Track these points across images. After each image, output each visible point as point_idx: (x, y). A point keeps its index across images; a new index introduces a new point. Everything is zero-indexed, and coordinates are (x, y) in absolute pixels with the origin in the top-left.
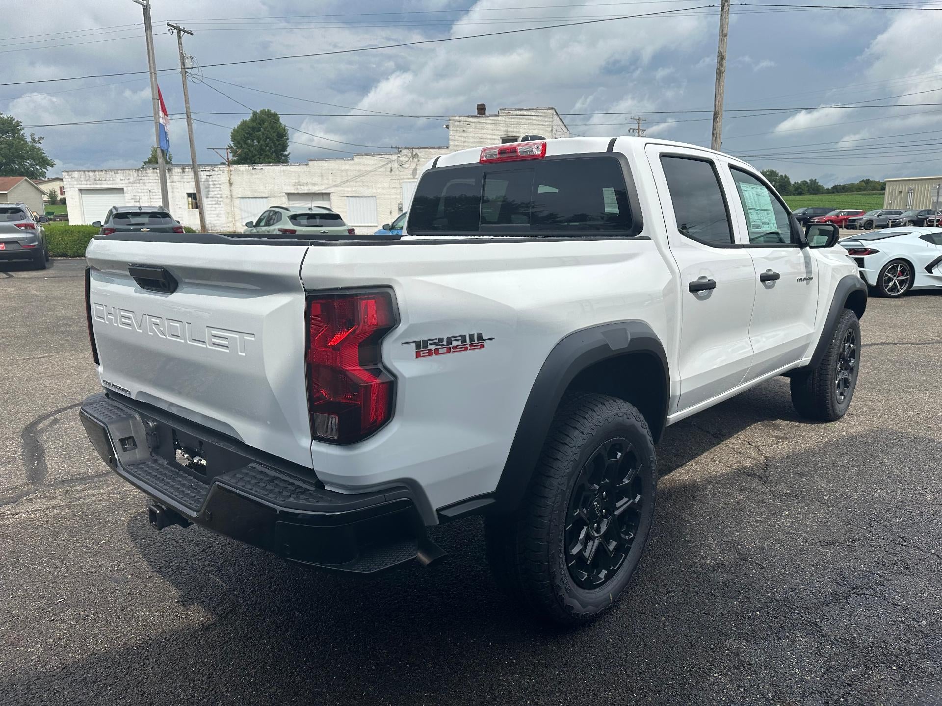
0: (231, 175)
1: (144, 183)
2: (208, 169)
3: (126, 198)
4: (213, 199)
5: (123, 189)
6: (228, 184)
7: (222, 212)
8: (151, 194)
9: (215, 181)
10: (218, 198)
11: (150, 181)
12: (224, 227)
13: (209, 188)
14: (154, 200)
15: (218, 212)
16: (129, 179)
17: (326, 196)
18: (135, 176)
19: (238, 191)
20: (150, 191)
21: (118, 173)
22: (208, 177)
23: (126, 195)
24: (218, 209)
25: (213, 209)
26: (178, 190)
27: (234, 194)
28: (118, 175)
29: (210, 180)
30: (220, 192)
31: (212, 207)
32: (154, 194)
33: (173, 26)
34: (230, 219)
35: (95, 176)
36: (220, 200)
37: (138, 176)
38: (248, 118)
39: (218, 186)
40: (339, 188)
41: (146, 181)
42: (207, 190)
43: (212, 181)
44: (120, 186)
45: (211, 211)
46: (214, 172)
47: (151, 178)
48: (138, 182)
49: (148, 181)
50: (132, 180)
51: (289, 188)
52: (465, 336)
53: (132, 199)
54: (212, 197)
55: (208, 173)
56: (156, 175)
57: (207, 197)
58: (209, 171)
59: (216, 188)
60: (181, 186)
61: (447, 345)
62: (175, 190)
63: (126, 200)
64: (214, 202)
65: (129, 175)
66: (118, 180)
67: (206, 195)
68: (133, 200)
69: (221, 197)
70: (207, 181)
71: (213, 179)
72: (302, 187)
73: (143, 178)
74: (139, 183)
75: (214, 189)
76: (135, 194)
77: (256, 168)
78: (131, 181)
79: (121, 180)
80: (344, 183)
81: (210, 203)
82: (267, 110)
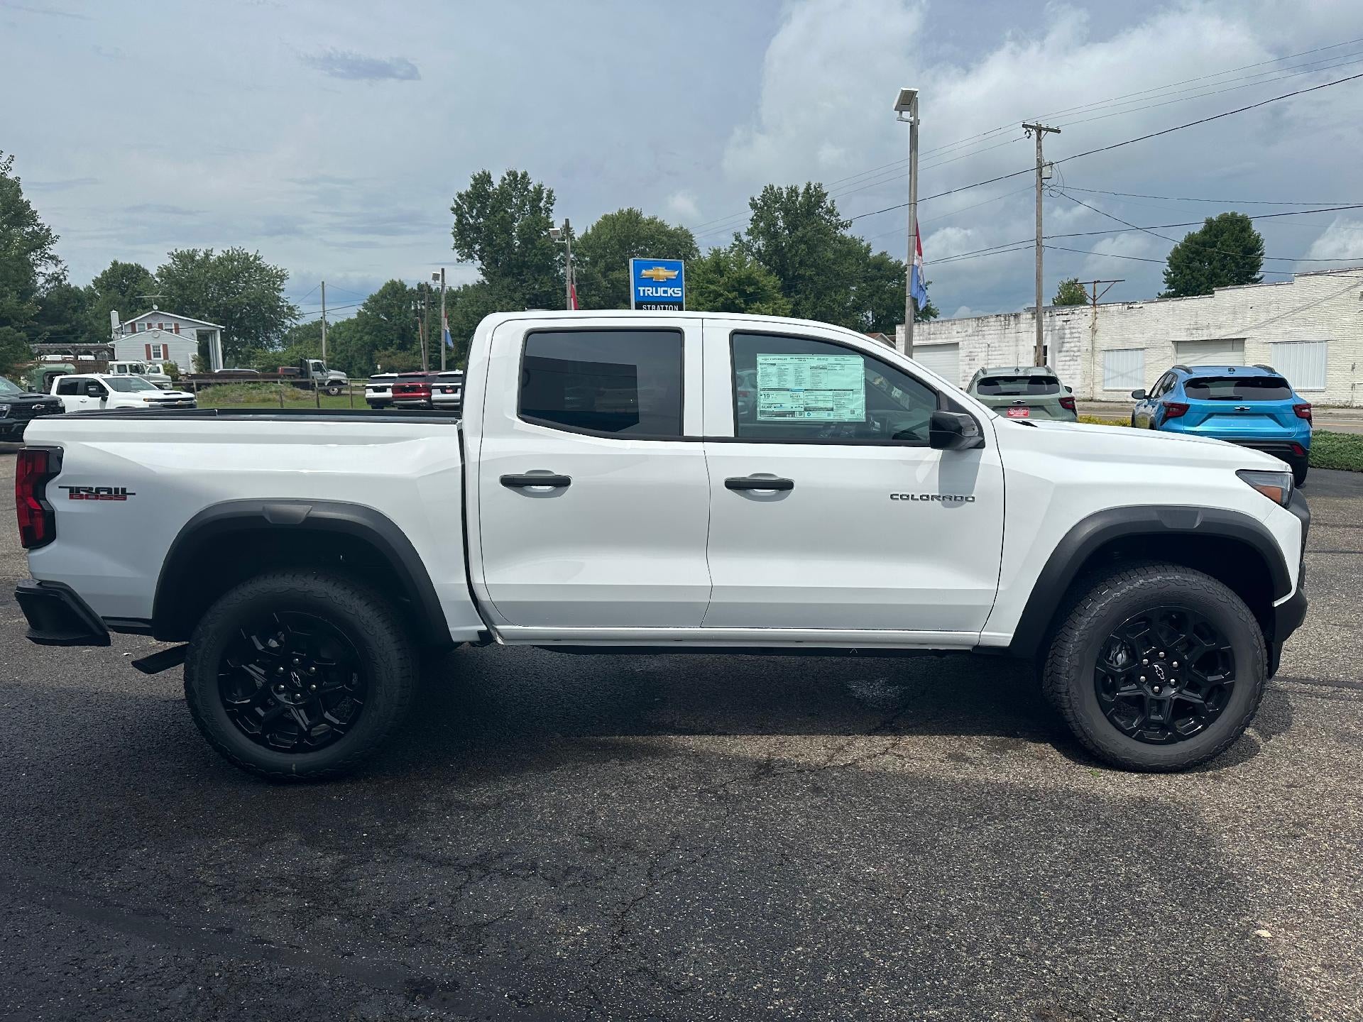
0: (1096, 319)
1: (984, 335)
2: (1066, 313)
3: (960, 355)
4: (1068, 354)
5: (958, 344)
6: (1090, 332)
7: (1078, 372)
8: (990, 349)
9: (1074, 328)
10: (1074, 351)
11: (992, 332)
12: (1078, 392)
13: (1064, 338)
14: (993, 357)
15: (1072, 372)
16: (966, 331)
17: (1237, 343)
18: (974, 327)
19: (1103, 341)
20: (989, 345)
21: (955, 324)
22: (1065, 323)
23: (961, 351)
24: (1073, 367)
25: (1066, 367)
26: (1023, 343)
27: (1097, 345)
28: (954, 327)
29: (1067, 327)
30: (1078, 344)
31: (1064, 365)
32: (993, 349)
33: (1031, 127)
34: (1087, 381)
35: (929, 328)
36: (1077, 354)
37: (978, 326)
38: (1197, 229)
39: (1077, 335)
40: (1263, 330)
41: (986, 333)
42: (1061, 341)
43: (1070, 328)
44: (955, 340)
45: (1063, 370)
46: (1073, 316)
47: (993, 328)
48: (977, 334)
49: (988, 332)
50: (970, 331)
51: (1179, 333)
52: (111, 489)
53: (967, 356)
54: (1067, 351)
55: (1065, 318)
56: (999, 323)
57: (1060, 352)
58: (1067, 314)
59: (1074, 338)
60: (1028, 338)
61: (94, 494)
62: (1021, 343)
63: (960, 358)
64: (1068, 358)
65: (968, 325)
66: (954, 333)
67: (1059, 348)
68: (968, 358)
69: (1079, 351)
70: (1063, 328)
71: (1072, 326)
72: (1200, 332)
73: (983, 329)
74: (978, 336)
75: (1070, 340)
76: (970, 350)
77: (1132, 308)
78: (968, 333)
79: (958, 332)
80: (1272, 321)
81: (1064, 359)
82: (1229, 214)
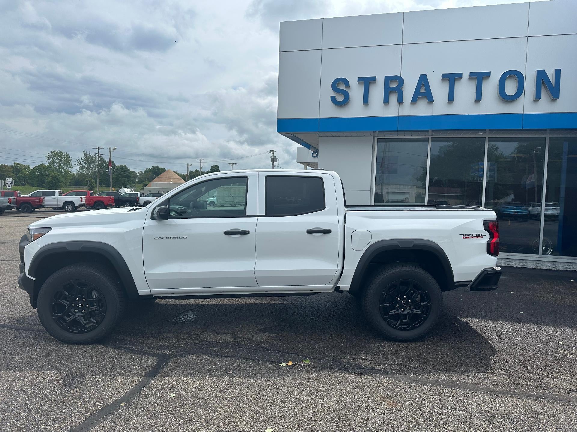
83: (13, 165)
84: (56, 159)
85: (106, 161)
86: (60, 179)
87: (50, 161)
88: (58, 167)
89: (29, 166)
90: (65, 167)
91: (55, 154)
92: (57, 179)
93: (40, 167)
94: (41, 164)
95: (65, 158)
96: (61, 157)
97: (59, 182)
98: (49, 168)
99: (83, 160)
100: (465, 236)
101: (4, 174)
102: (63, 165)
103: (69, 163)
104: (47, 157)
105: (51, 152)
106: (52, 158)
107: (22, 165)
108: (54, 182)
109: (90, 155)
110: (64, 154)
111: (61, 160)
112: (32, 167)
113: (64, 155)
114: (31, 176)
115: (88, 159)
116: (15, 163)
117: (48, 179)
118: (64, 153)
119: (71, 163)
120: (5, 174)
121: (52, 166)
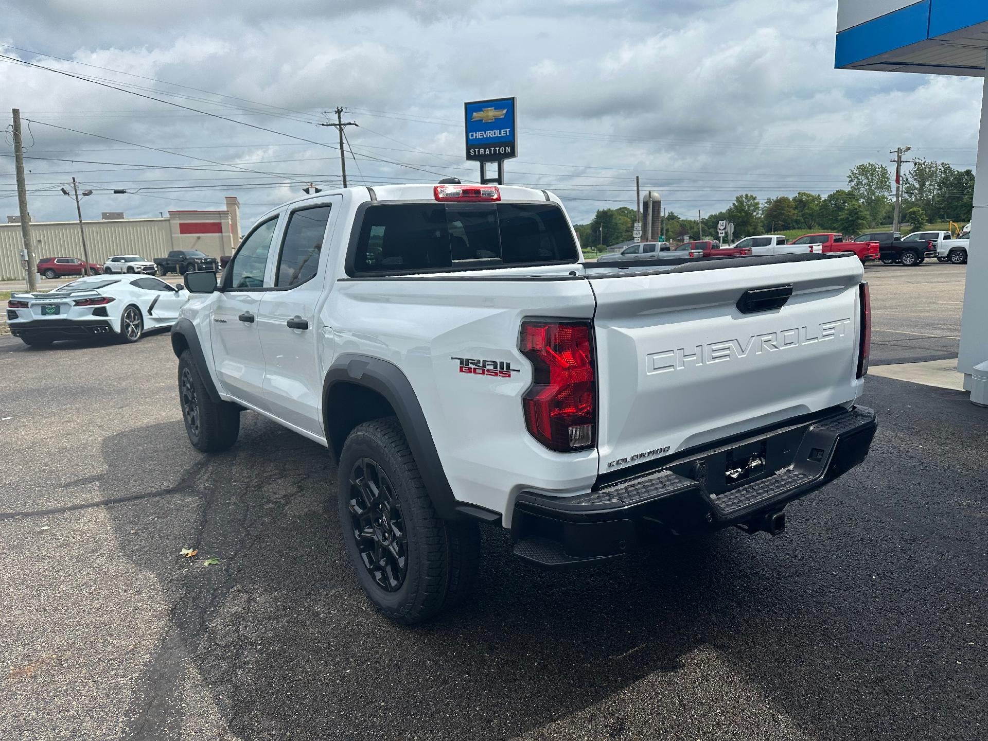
83: (796, 197)
84: (863, 178)
85: (954, 172)
86: (862, 213)
87: (853, 184)
88: (865, 193)
89: (819, 196)
90: (878, 191)
91: (863, 170)
92: (856, 213)
93: (837, 196)
94: (837, 191)
95: (878, 175)
96: (872, 175)
97: (858, 218)
98: (851, 195)
99: (912, 175)
100: (466, 366)
101: (783, 212)
102: (875, 188)
103: (886, 182)
104: (850, 177)
105: (856, 168)
106: (857, 177)
107: (809, 196)
108: (850, 218)
109: (926, 163)
110: (879, 168)
111: (872, 179)
112: (824, 197)
113: (877, 169)
114: (822, 212)
115: (922, 174)
116: (799, 193)
117: (843, 215)
118: (877, 167)
119: (890, 183)
120: (785, 212)
121: (856, 193)
